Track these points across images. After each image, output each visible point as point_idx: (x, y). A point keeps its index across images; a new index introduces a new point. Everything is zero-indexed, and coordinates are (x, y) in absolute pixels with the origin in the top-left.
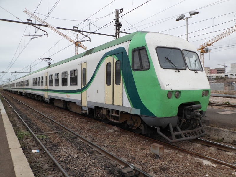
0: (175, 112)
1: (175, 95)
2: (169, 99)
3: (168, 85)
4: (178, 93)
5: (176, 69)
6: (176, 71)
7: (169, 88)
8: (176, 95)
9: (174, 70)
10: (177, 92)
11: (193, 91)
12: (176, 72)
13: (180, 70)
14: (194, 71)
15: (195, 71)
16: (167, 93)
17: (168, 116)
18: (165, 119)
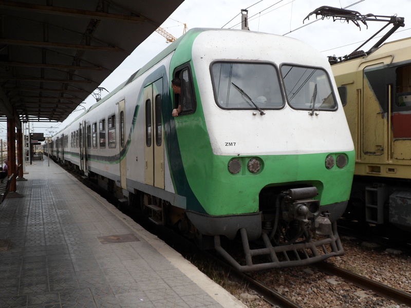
0: (253, 205)
1: (248, 167)
2: (233, 176)
3: (231, 144)
4: (256, 163)
5: (256, 109)
6: (255, 113)
7: (232, 151)
8: (251, 167)
9: (250, 112)
10: (254, 160)
11: (296, 157)
12: (254, 115)
13: (265, 112)
14: (307, 112)
15: (311, 112)
16: (227, 163)
17: (234, 213)
18: (227, 218)
